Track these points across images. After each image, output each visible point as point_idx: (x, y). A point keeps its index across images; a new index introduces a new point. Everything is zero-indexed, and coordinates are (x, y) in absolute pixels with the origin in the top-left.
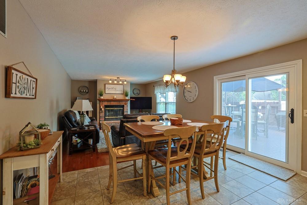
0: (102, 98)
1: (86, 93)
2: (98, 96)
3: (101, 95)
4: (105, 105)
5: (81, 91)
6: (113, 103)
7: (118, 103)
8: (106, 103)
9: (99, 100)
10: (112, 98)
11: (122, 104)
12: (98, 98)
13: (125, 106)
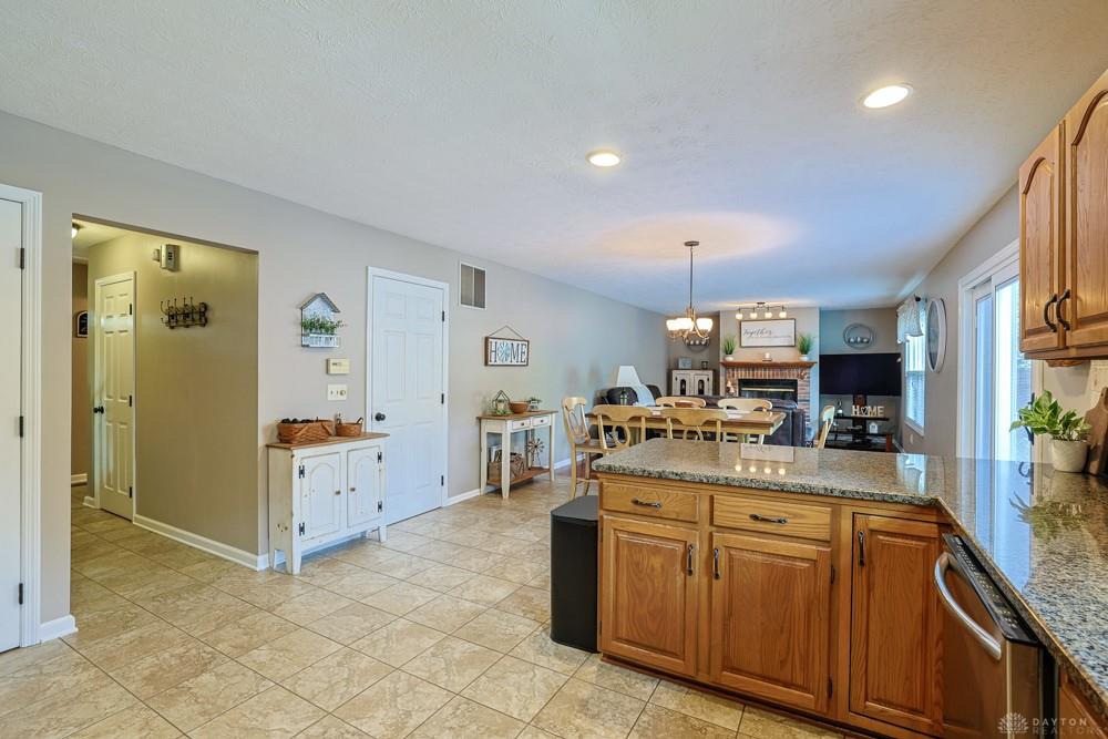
0: (730, 359)
1: (701, 347)
2: (722, 354)
3: (729, 352)
4: (739, 380)
5: (689, 344)
6: (761, 374)
7: (777, 374)
8: (742, 374)
9: (723, 364)
10: (760, 361)
11: (791, 375)
12: (721, 361)
13: (799, 382)
